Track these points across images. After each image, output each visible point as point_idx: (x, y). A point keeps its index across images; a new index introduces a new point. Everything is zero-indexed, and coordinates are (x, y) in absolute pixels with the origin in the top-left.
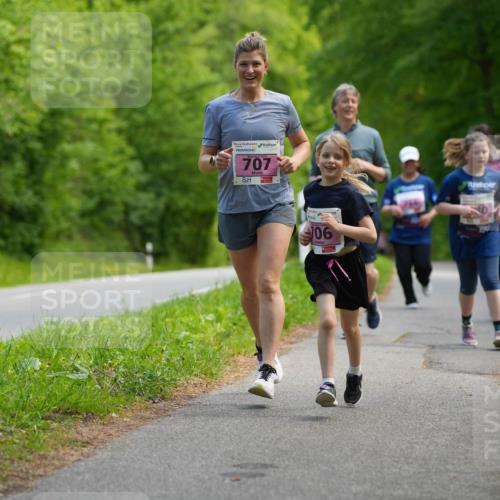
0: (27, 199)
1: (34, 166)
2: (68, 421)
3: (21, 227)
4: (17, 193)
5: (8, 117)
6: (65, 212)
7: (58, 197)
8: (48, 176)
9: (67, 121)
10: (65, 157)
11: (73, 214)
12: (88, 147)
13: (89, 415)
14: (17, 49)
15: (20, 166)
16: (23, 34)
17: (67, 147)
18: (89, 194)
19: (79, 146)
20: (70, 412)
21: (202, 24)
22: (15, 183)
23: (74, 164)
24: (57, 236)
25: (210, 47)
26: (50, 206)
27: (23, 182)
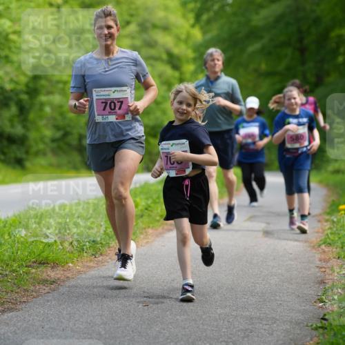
0: (18, 130)
1: (23, 110)
2: (42, 268)
3: (14, 147)
4: (12, 126)
5: (7, 79)
6: (42, 139)
7: (38, 130)
8: (32, 116)
9: (43, 82)
10: (42, 105)
11: (47, 140)
12: (57, 99)
13: (55, 265)
14: (13, 37)
15: (14, 109)
16: (17, 28)
17: (43, 98)
18: (57, 128)
19: (51, 98)
20: (43, 263)
21: (128, 23)
22: (11, 121)
23: (48, 109)
24: (37, 154)
25: (133, 38)
26: (33, 135)
27: (16, 120)
